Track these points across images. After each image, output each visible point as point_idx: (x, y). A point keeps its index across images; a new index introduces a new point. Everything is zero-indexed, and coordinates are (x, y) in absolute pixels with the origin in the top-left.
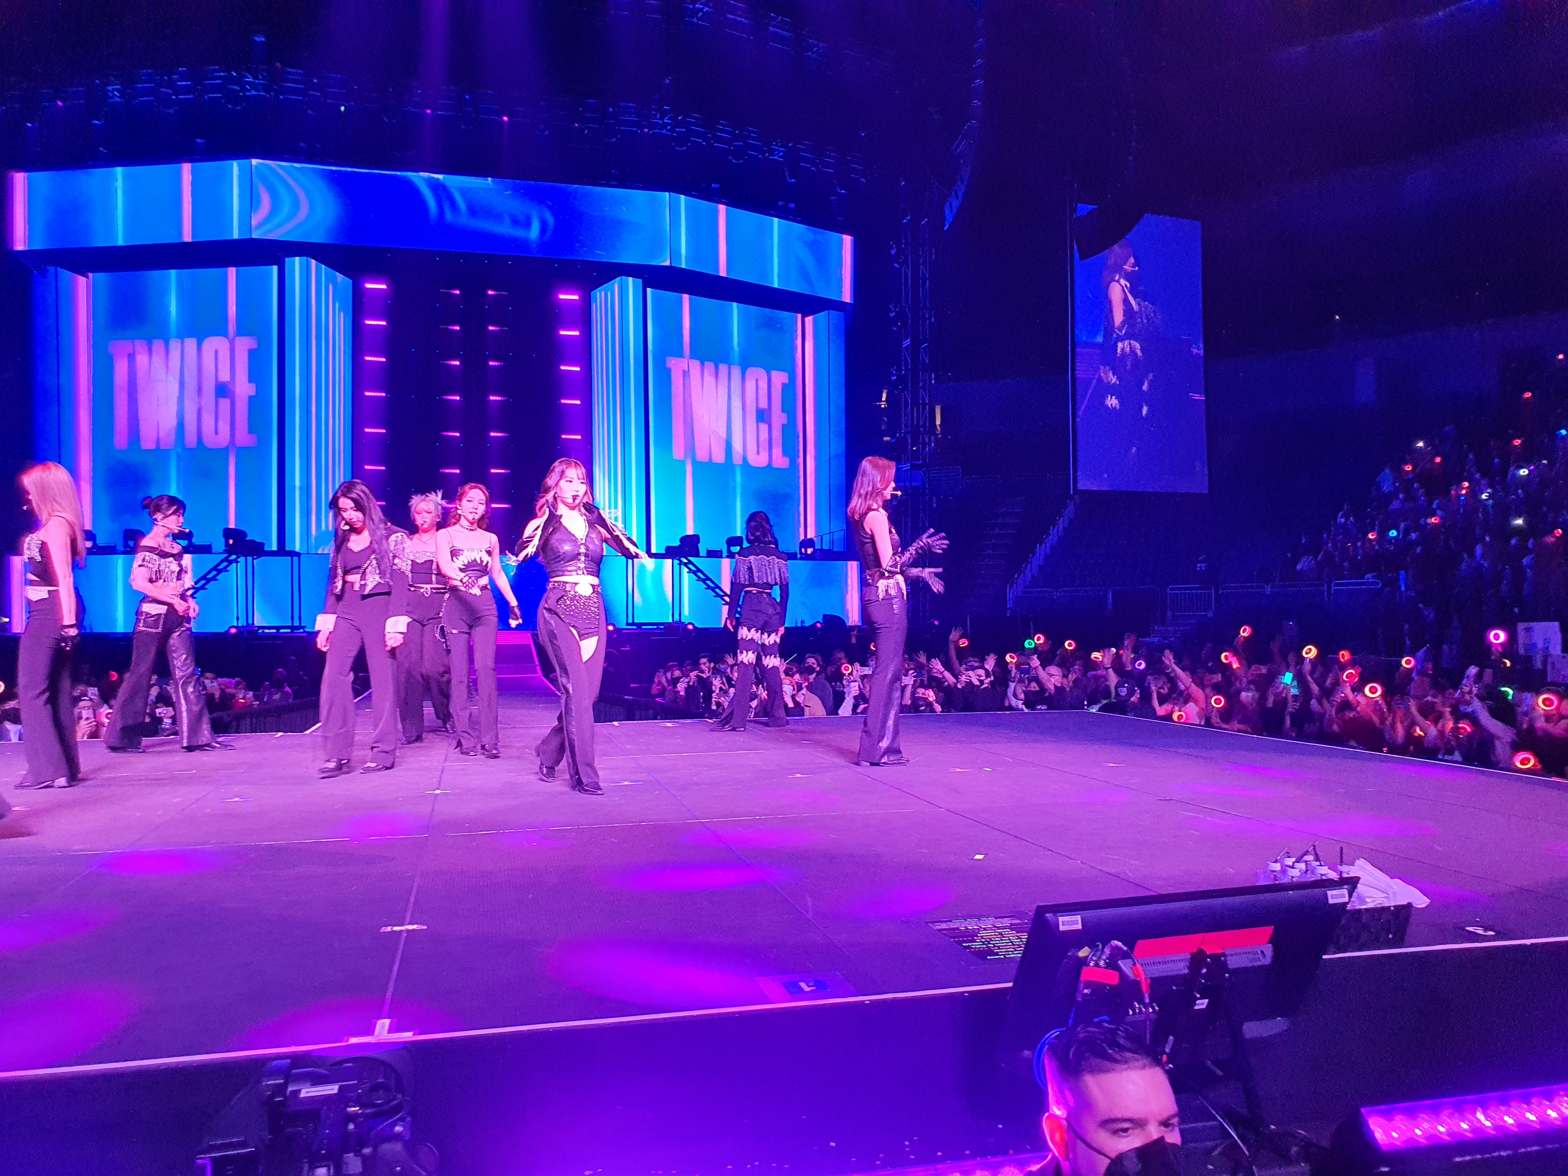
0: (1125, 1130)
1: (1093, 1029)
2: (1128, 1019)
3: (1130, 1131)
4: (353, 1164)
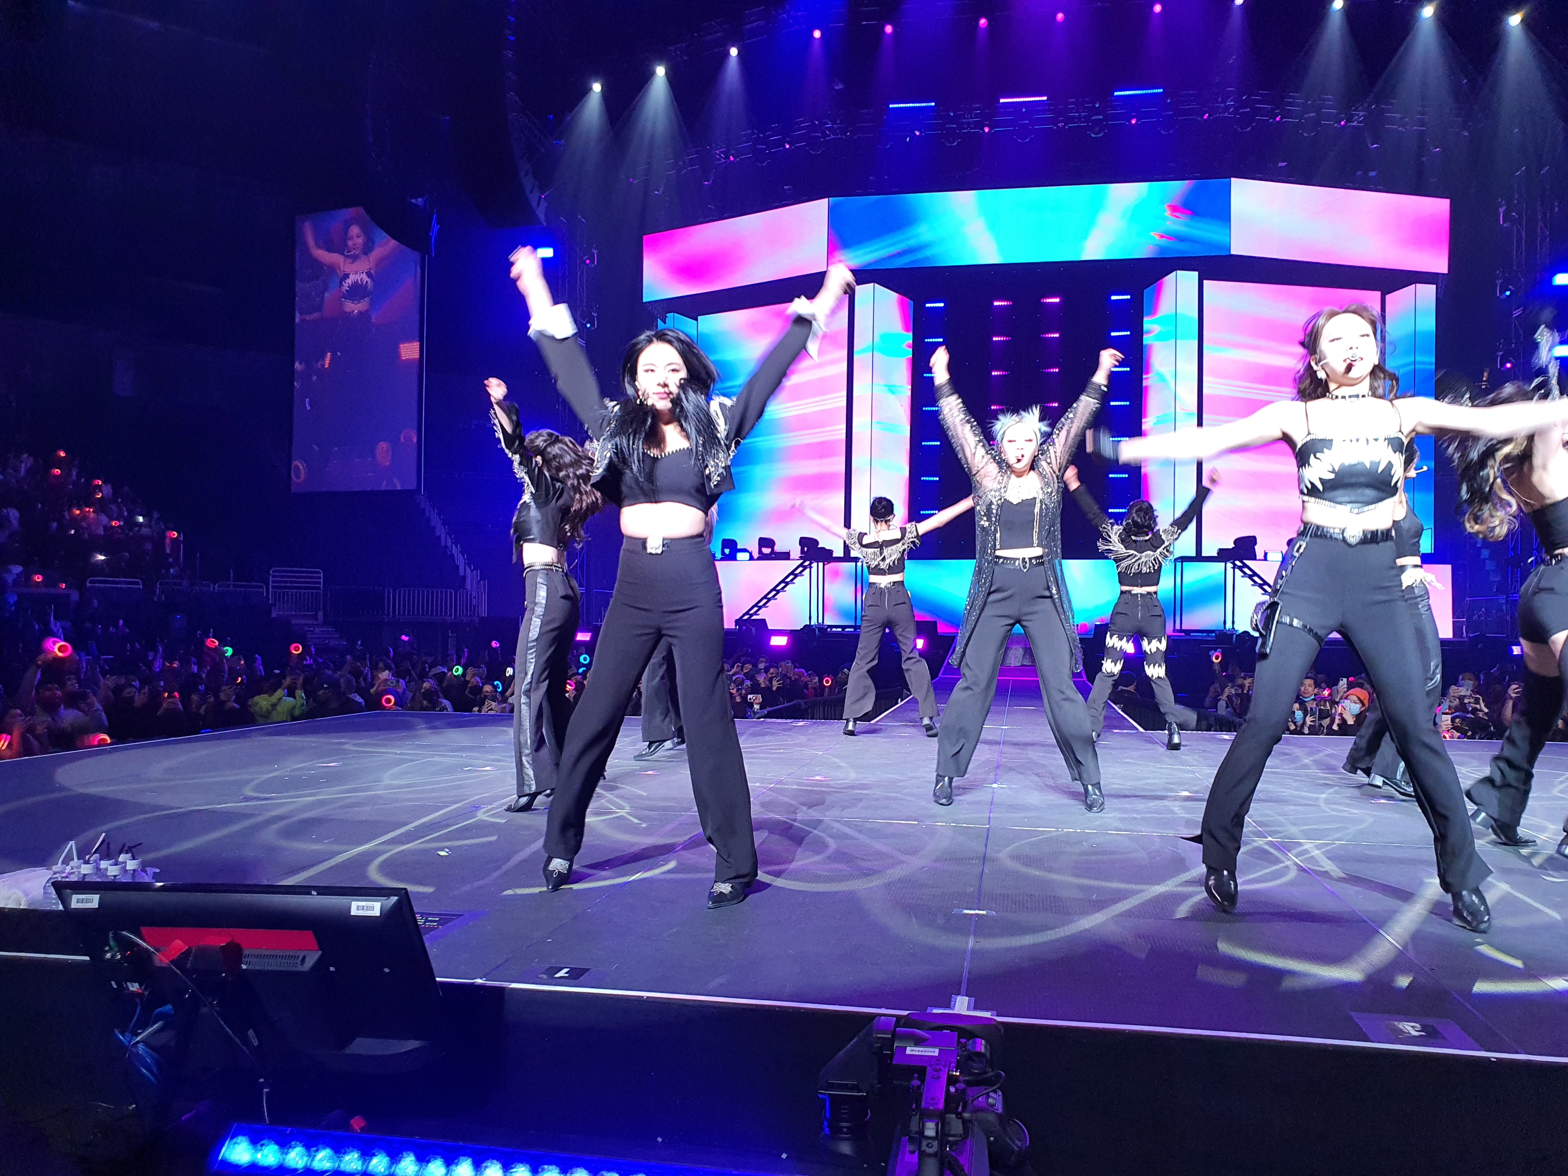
4: (956, 1127)
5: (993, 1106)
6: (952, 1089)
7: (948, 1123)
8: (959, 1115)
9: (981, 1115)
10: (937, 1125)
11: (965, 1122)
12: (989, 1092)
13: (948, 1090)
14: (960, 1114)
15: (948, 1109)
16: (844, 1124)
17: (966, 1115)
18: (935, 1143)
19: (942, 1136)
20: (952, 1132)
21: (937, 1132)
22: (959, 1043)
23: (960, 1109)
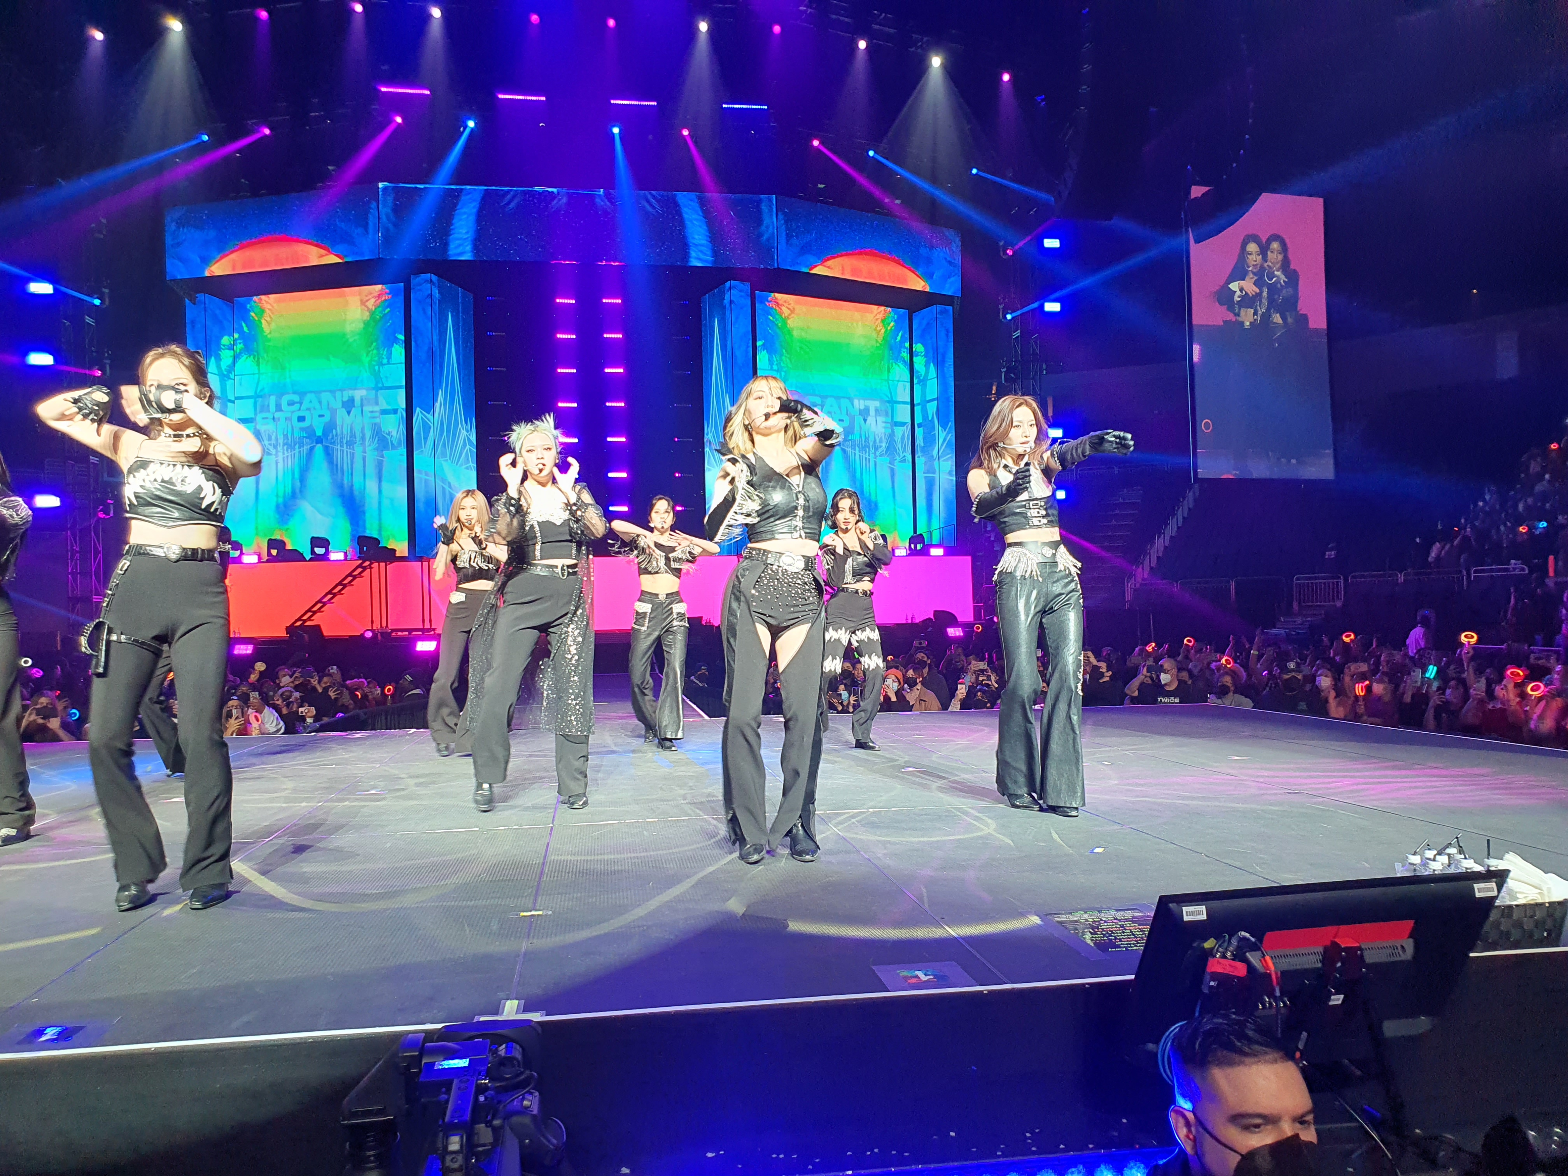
0: (1257, 1126)
1: (1221, 1021)
2: (1257, 1014)
3: (1262, 1127)
4: (484, 1134)
5: (527, 1108)
6: (482, 1098)
7: (477, 1134)
8: (489, 1124)
9: (516, 1119)
10: (462, 1138)
11: (495, 1130)
12: (523, 1094)
13: (476, 1099)
14: (490, 1122)
15: (475, 1121)
16: (372, 1153)
17: (497, 1122)
18: (460, 1158)
19: (469, 1147)
20: (482, 1142)
21: (461, 1146)
22: (491, 1049)
23: (489, 1118)
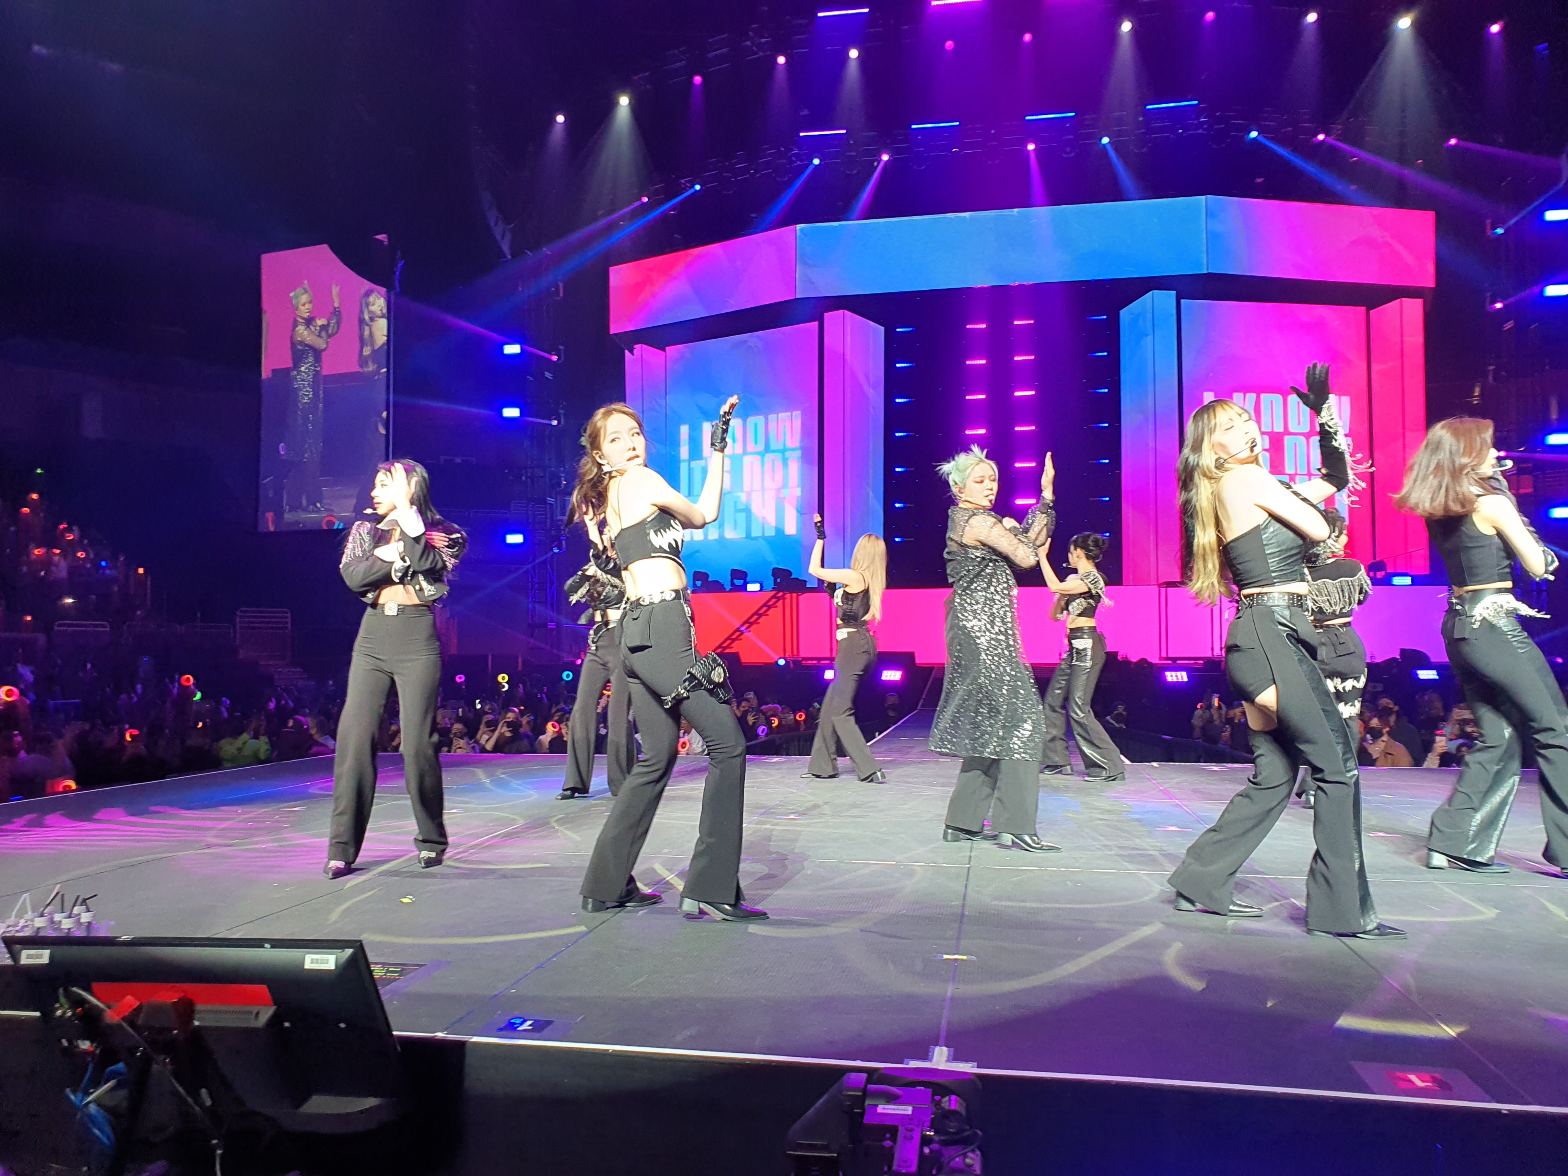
5: (971, 1166)
6: (927, 1150)
12: (966, 1153)
13: (922, 1151)
22: (933, 1100)
